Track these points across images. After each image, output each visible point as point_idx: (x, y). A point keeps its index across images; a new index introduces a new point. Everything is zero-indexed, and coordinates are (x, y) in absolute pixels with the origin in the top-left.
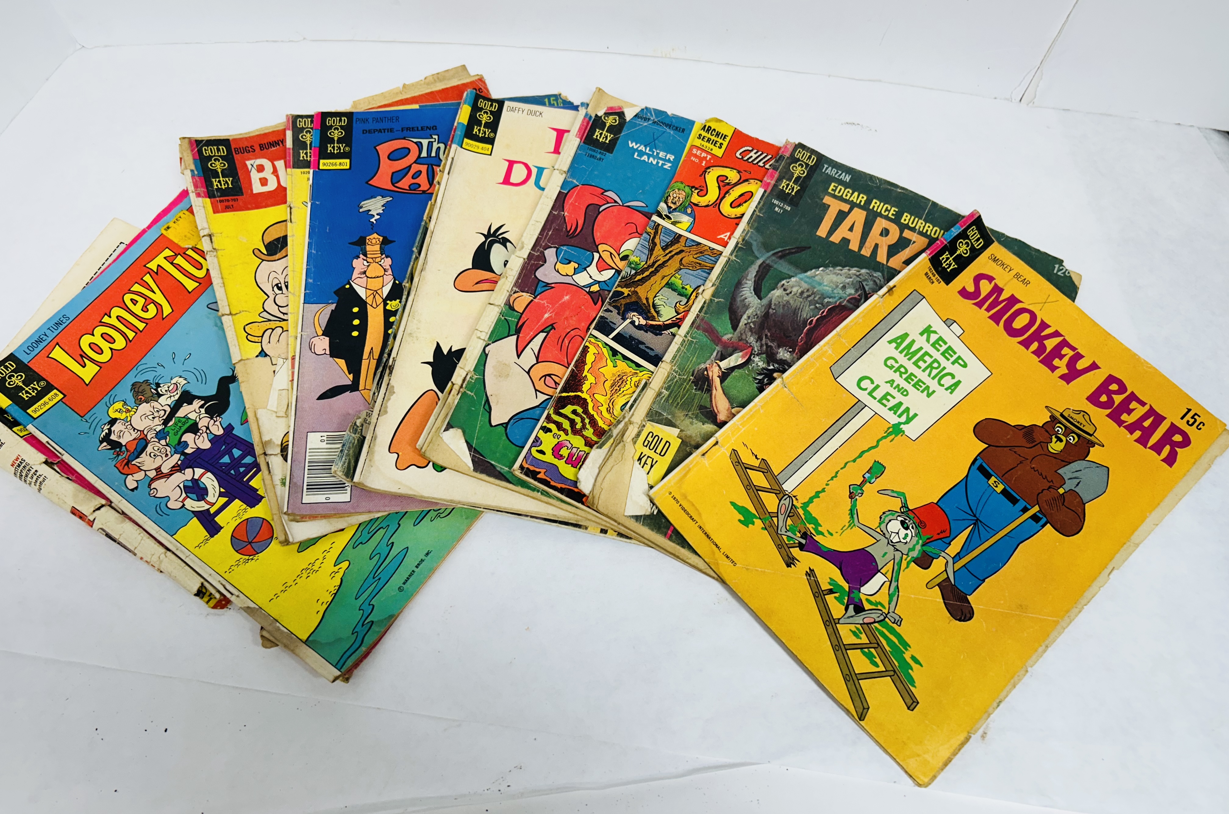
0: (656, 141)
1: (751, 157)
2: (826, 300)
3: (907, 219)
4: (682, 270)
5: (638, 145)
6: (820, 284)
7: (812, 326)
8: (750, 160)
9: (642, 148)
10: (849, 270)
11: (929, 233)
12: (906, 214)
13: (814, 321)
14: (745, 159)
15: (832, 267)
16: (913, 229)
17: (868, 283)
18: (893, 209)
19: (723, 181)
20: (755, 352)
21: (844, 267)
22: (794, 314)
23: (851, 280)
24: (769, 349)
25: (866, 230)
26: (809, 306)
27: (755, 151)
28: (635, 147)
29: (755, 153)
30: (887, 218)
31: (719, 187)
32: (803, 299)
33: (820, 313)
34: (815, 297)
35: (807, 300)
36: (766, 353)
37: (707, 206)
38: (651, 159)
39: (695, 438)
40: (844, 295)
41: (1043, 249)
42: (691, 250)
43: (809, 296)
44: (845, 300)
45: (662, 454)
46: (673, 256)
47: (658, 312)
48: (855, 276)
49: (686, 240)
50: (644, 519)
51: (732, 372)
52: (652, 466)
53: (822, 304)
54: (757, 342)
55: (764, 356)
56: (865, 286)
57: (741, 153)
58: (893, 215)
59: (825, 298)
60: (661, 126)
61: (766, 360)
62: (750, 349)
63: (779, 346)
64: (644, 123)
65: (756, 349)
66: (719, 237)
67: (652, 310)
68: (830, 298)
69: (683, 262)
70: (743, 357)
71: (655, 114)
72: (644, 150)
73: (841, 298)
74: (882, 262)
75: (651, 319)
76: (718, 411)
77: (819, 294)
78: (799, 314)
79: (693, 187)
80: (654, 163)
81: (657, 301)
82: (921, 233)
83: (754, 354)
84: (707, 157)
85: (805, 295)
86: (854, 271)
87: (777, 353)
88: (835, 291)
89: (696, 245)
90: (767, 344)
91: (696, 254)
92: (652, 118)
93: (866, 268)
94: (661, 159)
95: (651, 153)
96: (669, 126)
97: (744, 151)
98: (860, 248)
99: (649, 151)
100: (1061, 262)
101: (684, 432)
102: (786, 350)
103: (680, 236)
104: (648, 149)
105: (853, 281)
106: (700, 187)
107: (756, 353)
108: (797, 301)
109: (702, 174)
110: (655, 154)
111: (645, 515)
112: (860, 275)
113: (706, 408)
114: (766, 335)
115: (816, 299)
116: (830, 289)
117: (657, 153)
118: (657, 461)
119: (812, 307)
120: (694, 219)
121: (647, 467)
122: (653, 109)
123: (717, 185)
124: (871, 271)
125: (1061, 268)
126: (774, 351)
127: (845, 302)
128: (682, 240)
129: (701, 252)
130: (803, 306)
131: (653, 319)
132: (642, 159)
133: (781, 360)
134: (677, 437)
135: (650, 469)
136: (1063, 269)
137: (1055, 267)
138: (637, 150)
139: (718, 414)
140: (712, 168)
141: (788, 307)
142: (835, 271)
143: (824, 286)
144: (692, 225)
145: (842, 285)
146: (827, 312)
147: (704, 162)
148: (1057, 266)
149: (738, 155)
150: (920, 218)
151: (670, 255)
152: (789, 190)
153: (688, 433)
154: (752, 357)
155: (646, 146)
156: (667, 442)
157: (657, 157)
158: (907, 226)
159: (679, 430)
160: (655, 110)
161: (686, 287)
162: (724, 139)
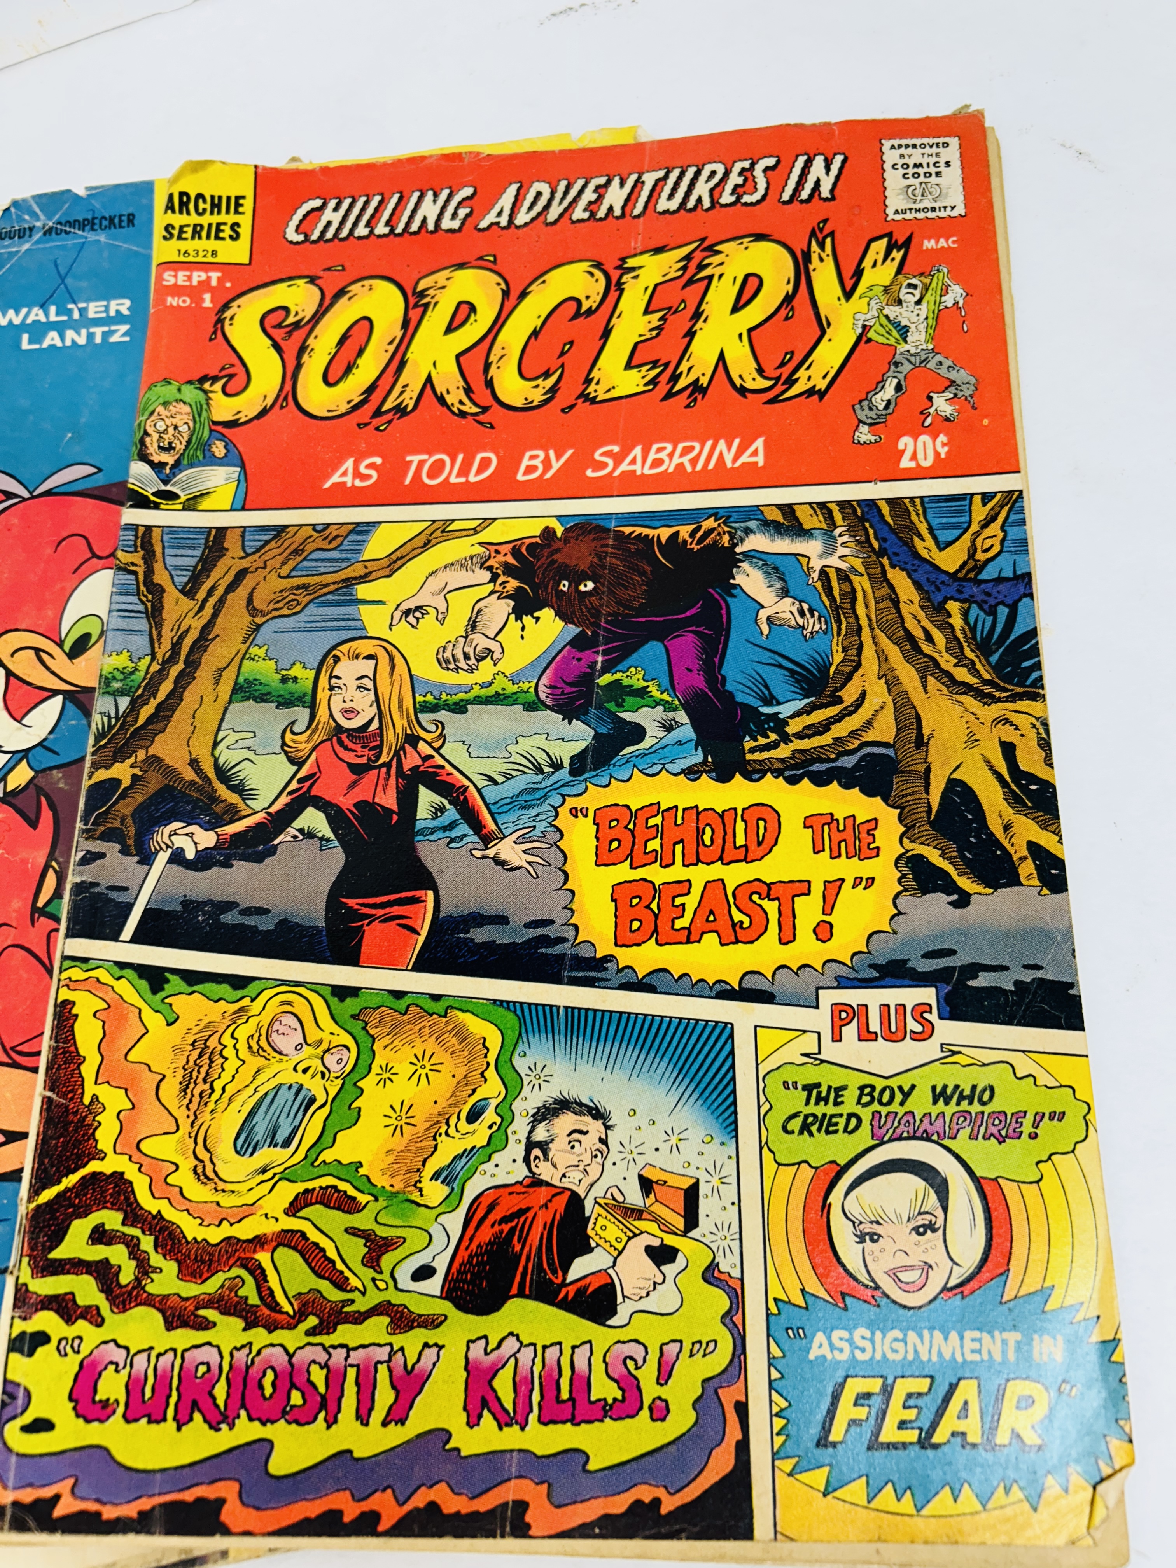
0: (69, 281)
1: (329, 223)
4: (263, 629)
5: (24, 311)
8: (329, 235)
9: (37, 314)
14: (315, 236)
19: (279, 326)
27: (332, 203)
28: (17, 321)
29: (336, 209)
31: (277, 346)
37: (264, 412)
38: (70, 334)
42: (265, 558)
46: (222, 601)
47: (239, 789)
49: (243, 536)
57: (298, 227)
60: (67, 233)
64: (20, 245)
66: (327, 485)
67: (222, 791)
69: (257, 603)
71: (41, 210)
72: (43, 319)
75: (227, 817)
79: (202, 380)
80: (82, 340)
81: (226, 756)
84: (209, 279)
89: (275, 537)
91: (284, 563)
92: (38, 224)
94: (97, 322)
95: (65, 318)
96: (88, 224)
97: (305, 216)
99: (58, 314)
103: (222, 531)
104: (53, 309)
106: (223, 368)
109: (215, 332)
110: (76, 315)
117: (80, 310)
120: (243, 466)
122: (34, 197)
123: (269, 342)
128: (232, 542)
129: (296, 552)
132: (45, 345)
138: (23, 327)
140: (235, 303)
144: (243, 484)
147: (207, 297)
149: (292, 235)
151: (212, 601)
155: (43, 306)
157: (86, 322)
160: (38, 198)
161: (292, 673)
162: (237, 212)
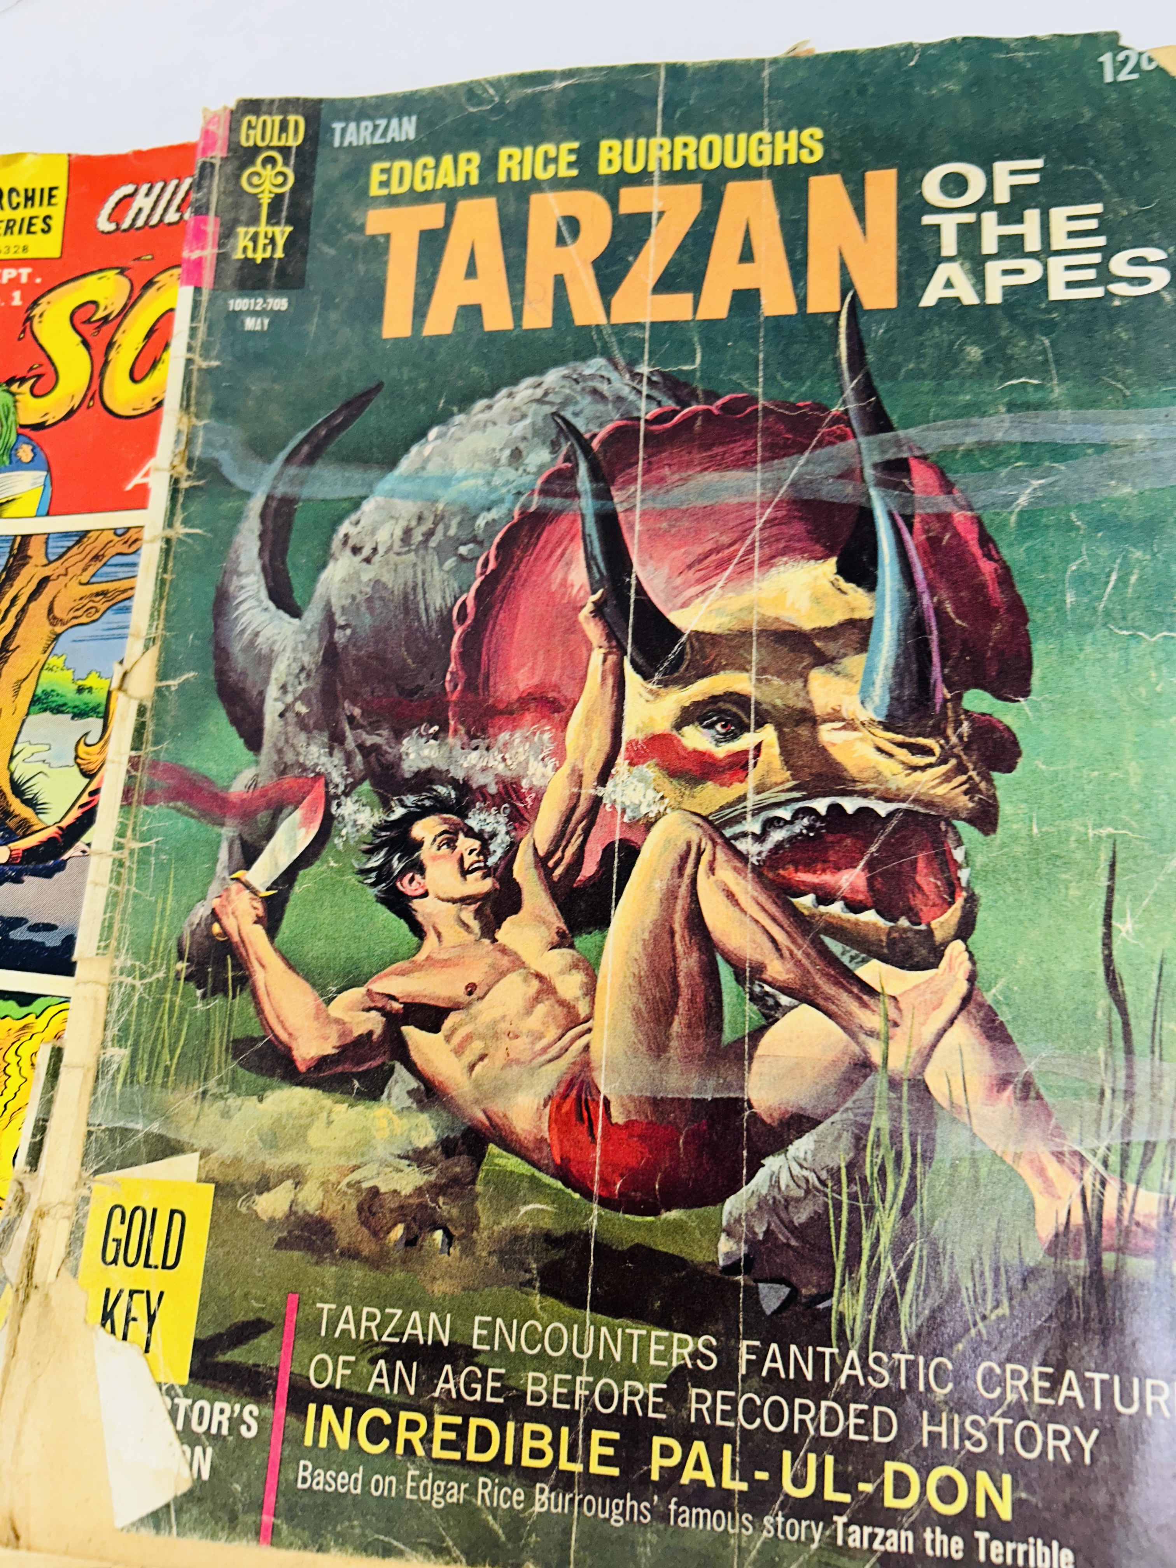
1: (140, 210)
2: (481, 522)
3: (615, 155)
4: (61, 638)
6: (446, 481)
7: (469, 622)
8: (140, 222)
10: (510, 395)
11: (692, 166)
12: (604, 144)
13: (470, 604)
14: (126, 225)
15: (461, 411)
16: (642, 178)
17: (578, 408)
18: (565, 147)
19: (88, 321)
20: (337, 786)
21: (491, 394)
22: (407, 611)
23: (527, 421)
24: (373, 758)
25: (513, 251)
26: (441, 564)
27: (144, 189)
29: (147, 195)
30: (558, 184)
31: (85, 343)
32: (416, 551)
33: (479, 569)
34: (447, 528)
35: (426, 548)
36: (369, 774)
37: (71, 413)
39: (250, 1160)
40: (526, 479)
41: (1043, 31)
42: (67, 564)
43: (430, 534)
44: (533, 491)
45: (170, 1262)
46: (24, 610)
47: (31, 803)
48: (535, 406)
49: (46, 543)
50: (179, 1511)
51: (291, 886)
52: (151, 1318)
53: (474, 540)
54: (331, 754)
55: (366, 786)
56: (574, 421)
57: (110, 216)
58: (570, 165)
59: (475, 518)
61: (376, 799)
62: (320, 789)
63: (398, 735)
65: (336, 778)
66: (129, 487)
67: (16, 805)
68: (489, 509)
69: (57, 612)
70: (306, 822)
73: (519, 493)
74: (593, 322)
75: (20, 832)
76: (290, 1035)
77: (454, 514)
78: (422, 606)
79: (10, 382)
81: (21, 770)
82: (673, 177)
83: (337, 797)
84: (19, 276)
85: (417, 537)
86: (525, 390)
87: (400, 758)
88: (497, 481)
89: (78, 542)
90: (361, 747)
91: (85, 570)
93: (556, 363)
97: (116, 206)
98: (517, 313)
100: (1112, 42)
101: (213, 1155)
102: (421, 736)
103: (26, 539)
105: (533, 424)
106: (31, 369)
107: (341, 788)
108: (400, 567)
109: (24, 331)
111: (176, 1498)
112: (546, 394)
113: (253, 1040)
114: (351, 719)
115: (452, 532)
116: (481, 481)
118: (162, 1294)
119: (451, 563)
120: (49, 470)
121: (138, 1329)
123: (78, 339)
124: (572, 364)
125: (1121, 57)
126: (390, 758)
127: (536, 497)
128: (35, 550)
129: (96, 558)
130: (424, 573)
131: (25, 829)
133: (417, 774)
134: (199, 1180)
135: (150, 1330)
136: (1127, 58)
137: (1101, 64)
139: (294, 1045)
140: (43, 301)
141: (382, 598)
142: (474, 419)
143: (460, 480)
144: (49, 490)
145: (507, 452)
146: (497, 557)
147: (17, 294)
148: (1106, 59)
149: (104, 224)
150: (650, 134)
152: (264, 249)
153: (225, 1151)
154: (334, 809)
156: (173, 1212)
158: (624, 179)
159: (197, 1155)
161: (87, 683)
162: (49, 204)
